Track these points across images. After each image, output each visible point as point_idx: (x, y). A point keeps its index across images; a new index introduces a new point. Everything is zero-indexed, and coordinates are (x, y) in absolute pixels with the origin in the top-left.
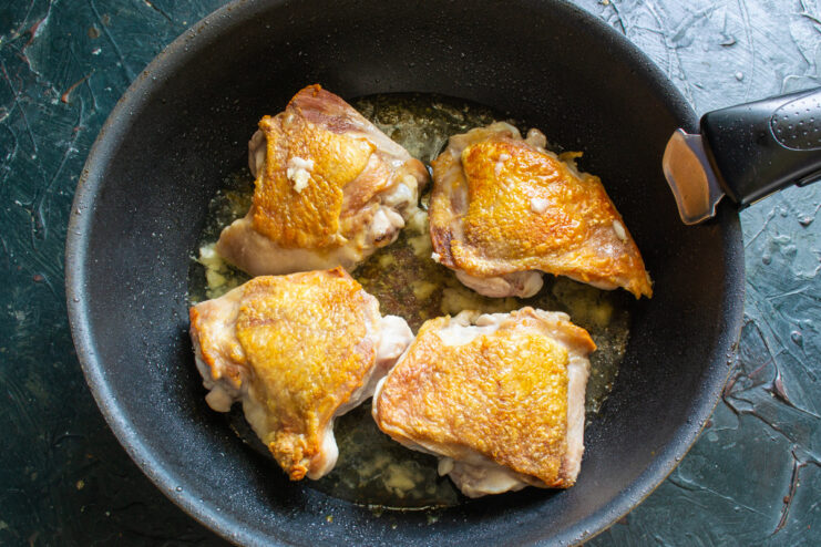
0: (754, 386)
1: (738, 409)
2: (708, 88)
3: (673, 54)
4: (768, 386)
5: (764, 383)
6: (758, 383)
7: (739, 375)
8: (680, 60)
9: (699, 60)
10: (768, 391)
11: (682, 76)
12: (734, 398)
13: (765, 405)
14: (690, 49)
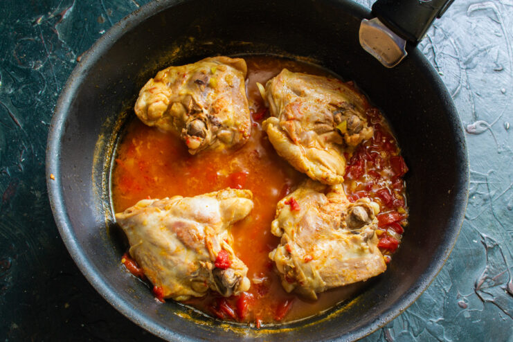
0: (495, 285)
1: (483, 298)
2: (483, 96)
3: (463, 72)
4: (504, 286)
5: (501, 284)
6: (498, 284)
7: (486, 278)
8: (467, 76)
9: (479, 78)
10: (504, 289)
11: (468, 87)
12: (482, 291)
13: (500, 298)
14: (474, 70)
